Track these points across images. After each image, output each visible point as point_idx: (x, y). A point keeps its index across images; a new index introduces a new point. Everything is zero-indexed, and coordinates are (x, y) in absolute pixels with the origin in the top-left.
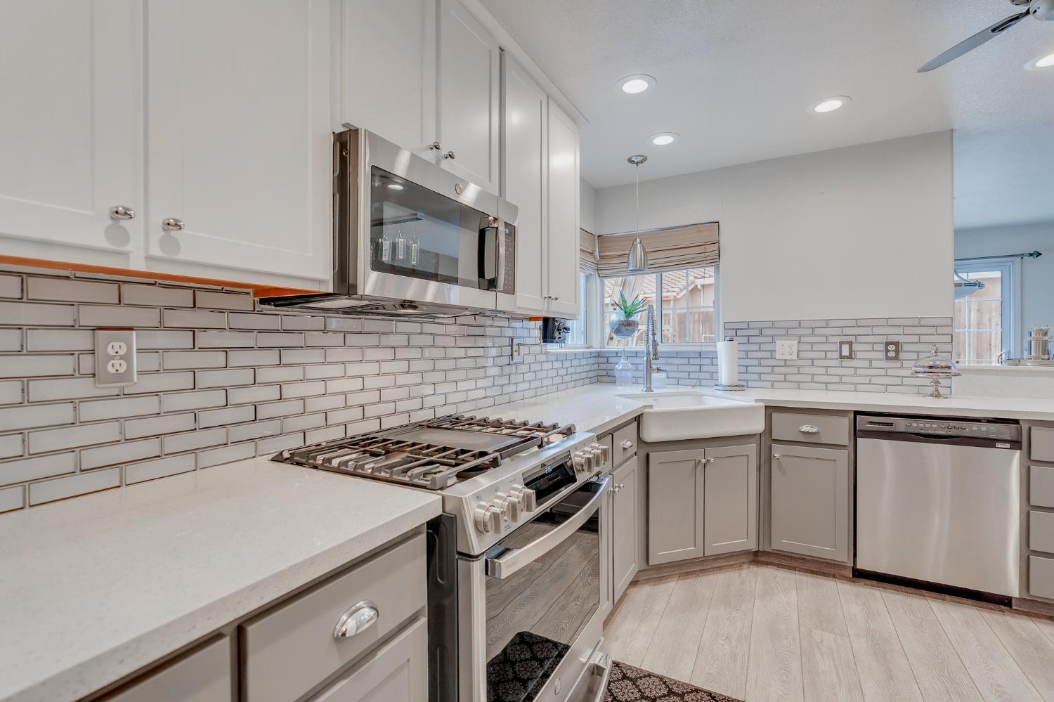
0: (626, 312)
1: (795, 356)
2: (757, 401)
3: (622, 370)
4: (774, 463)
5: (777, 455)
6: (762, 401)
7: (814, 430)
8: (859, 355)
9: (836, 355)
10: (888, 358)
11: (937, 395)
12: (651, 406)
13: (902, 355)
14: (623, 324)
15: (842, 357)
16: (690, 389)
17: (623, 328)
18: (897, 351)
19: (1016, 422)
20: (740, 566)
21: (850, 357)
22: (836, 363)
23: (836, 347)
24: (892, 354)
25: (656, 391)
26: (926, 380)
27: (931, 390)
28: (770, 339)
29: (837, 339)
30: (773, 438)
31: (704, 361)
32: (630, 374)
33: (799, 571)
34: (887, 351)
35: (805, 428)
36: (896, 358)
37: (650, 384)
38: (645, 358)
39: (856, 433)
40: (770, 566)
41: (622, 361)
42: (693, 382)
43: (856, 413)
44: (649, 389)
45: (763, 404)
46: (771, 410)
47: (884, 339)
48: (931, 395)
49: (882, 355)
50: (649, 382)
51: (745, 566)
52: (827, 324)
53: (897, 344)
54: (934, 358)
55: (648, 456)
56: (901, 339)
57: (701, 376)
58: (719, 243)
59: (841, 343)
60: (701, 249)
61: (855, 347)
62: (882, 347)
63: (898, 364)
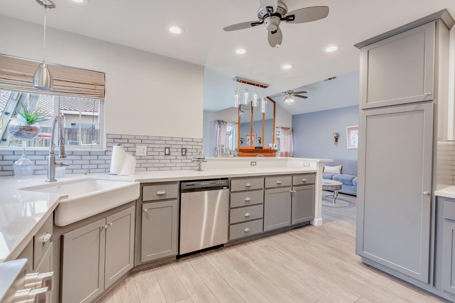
0: (28, 120)
1: (145, 154)
2: (136, 181)
3: (22, 165)
4: (144, 214)
5: (146, 210)
6: (138, 180)
7: (163, 193)
8: (172, 154)
9: (163, 153)
10: (183, 155)
11: (199, 170)
12: (67, 196)
13: (187, 154)
14: (24, 129)
15: (166, 155)
16: (84, 177)
17: (24, 133)
18: (186, 152)
19: (227, 179)
20: (124, 281)
21: (169, 155)
22: (163, 157)
23: (163, 150)
24: (184, 153)
25: (59, 180)
26: (195, 164)
27: (198, 168)
28: (133, 145)
29: (164, 146)
30: (143, 201)
31: (92, 157)
32: (30, 168)
33: (155, 268)
34: (182, 152)
35: (159, 193)
36: (185, 155)
37: (54, 175)
38: (49, 157)
39: (181, 191)
40: (139, 273)
41: (22, 158)
42: (85, 171)
43: (181, 182)
44: (53, 180)
45: (139, 183)
46: (143, 185)
47: (180, 147)
48: (198, 170)
49: (180, 154)
50: (52, 174)
51: (127, 280)
52: (160, 139)
53: (186, 149)
54: (199, 155)
55: (62, 237)
56: (187, 147)
57: (91, 166)
58: (104, 85)
59: (166, 148)
60: (93, 87)
61: (171, 150)
62: (180, 150)
63: (185, 158)
